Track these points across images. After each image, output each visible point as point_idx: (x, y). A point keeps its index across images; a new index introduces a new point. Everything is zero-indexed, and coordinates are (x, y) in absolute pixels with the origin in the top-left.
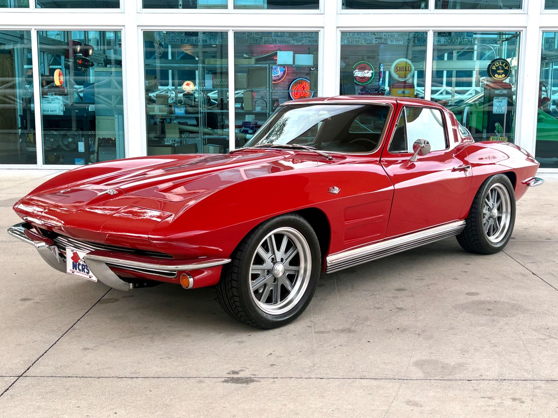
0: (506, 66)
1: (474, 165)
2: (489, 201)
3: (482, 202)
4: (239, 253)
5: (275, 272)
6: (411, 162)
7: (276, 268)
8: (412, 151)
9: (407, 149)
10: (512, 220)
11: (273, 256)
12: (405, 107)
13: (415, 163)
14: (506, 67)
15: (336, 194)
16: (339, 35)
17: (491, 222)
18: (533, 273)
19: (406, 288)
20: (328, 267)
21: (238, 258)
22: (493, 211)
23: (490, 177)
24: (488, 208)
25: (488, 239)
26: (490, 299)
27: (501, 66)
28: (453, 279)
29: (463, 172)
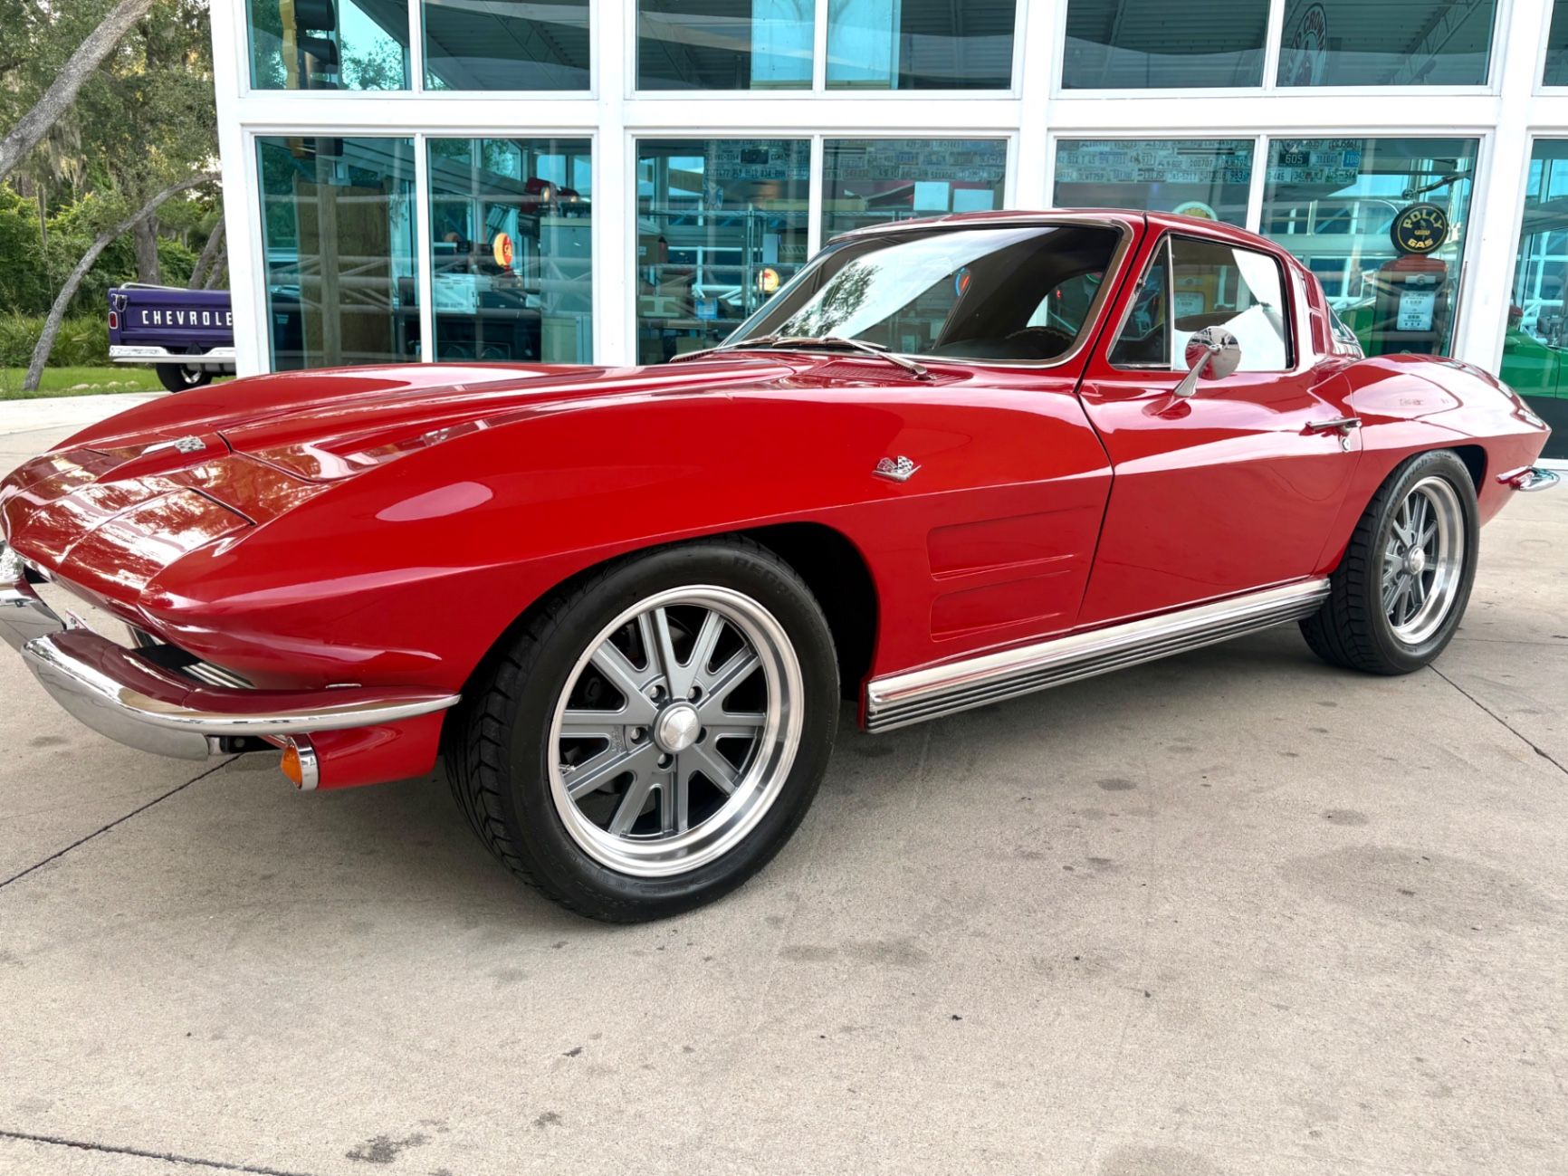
0: (1436, 220)
1: (1369, 420)
2: (1402, 527)
3: (1385, 527)
4: (508, 671)
5: (663, 734)
6: (1178, 397)
7: (666, 720)
8: (1183, 366)
9: (1168, 360)
10: (1464, 583)
11: (661, 681)
12: (1169, 238)
13: (1189, 401)
14: (1436, 222)
15: (900, 481)
16: (1053, 146)
17: (1404, 584)
18: (1536, 750)
19: (1136, 780)
20: (873, 714)
21: (503, 690)
22: (1412, 555)
23: (1412, 456)
24: (1400, 548)
25: (1392, 633)
26: (1404, 846)
27: (1424, 220)
28: (1282, 755)
29: (1333, 439)
